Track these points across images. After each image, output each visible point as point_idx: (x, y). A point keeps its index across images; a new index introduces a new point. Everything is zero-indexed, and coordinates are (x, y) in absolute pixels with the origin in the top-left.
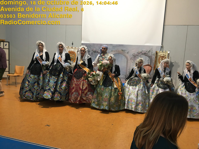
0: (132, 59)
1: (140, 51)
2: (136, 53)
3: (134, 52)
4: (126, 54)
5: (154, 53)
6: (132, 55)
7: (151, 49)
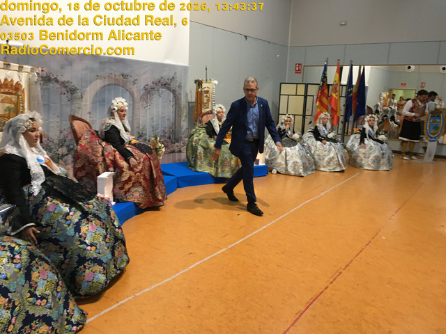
0: (144, 99)
1: (157, 77)
2: (150, 84)
3: (146, 80)
4: (131, 86)
5: (180, 83)
6: (142, 87)
7: (175, 73)
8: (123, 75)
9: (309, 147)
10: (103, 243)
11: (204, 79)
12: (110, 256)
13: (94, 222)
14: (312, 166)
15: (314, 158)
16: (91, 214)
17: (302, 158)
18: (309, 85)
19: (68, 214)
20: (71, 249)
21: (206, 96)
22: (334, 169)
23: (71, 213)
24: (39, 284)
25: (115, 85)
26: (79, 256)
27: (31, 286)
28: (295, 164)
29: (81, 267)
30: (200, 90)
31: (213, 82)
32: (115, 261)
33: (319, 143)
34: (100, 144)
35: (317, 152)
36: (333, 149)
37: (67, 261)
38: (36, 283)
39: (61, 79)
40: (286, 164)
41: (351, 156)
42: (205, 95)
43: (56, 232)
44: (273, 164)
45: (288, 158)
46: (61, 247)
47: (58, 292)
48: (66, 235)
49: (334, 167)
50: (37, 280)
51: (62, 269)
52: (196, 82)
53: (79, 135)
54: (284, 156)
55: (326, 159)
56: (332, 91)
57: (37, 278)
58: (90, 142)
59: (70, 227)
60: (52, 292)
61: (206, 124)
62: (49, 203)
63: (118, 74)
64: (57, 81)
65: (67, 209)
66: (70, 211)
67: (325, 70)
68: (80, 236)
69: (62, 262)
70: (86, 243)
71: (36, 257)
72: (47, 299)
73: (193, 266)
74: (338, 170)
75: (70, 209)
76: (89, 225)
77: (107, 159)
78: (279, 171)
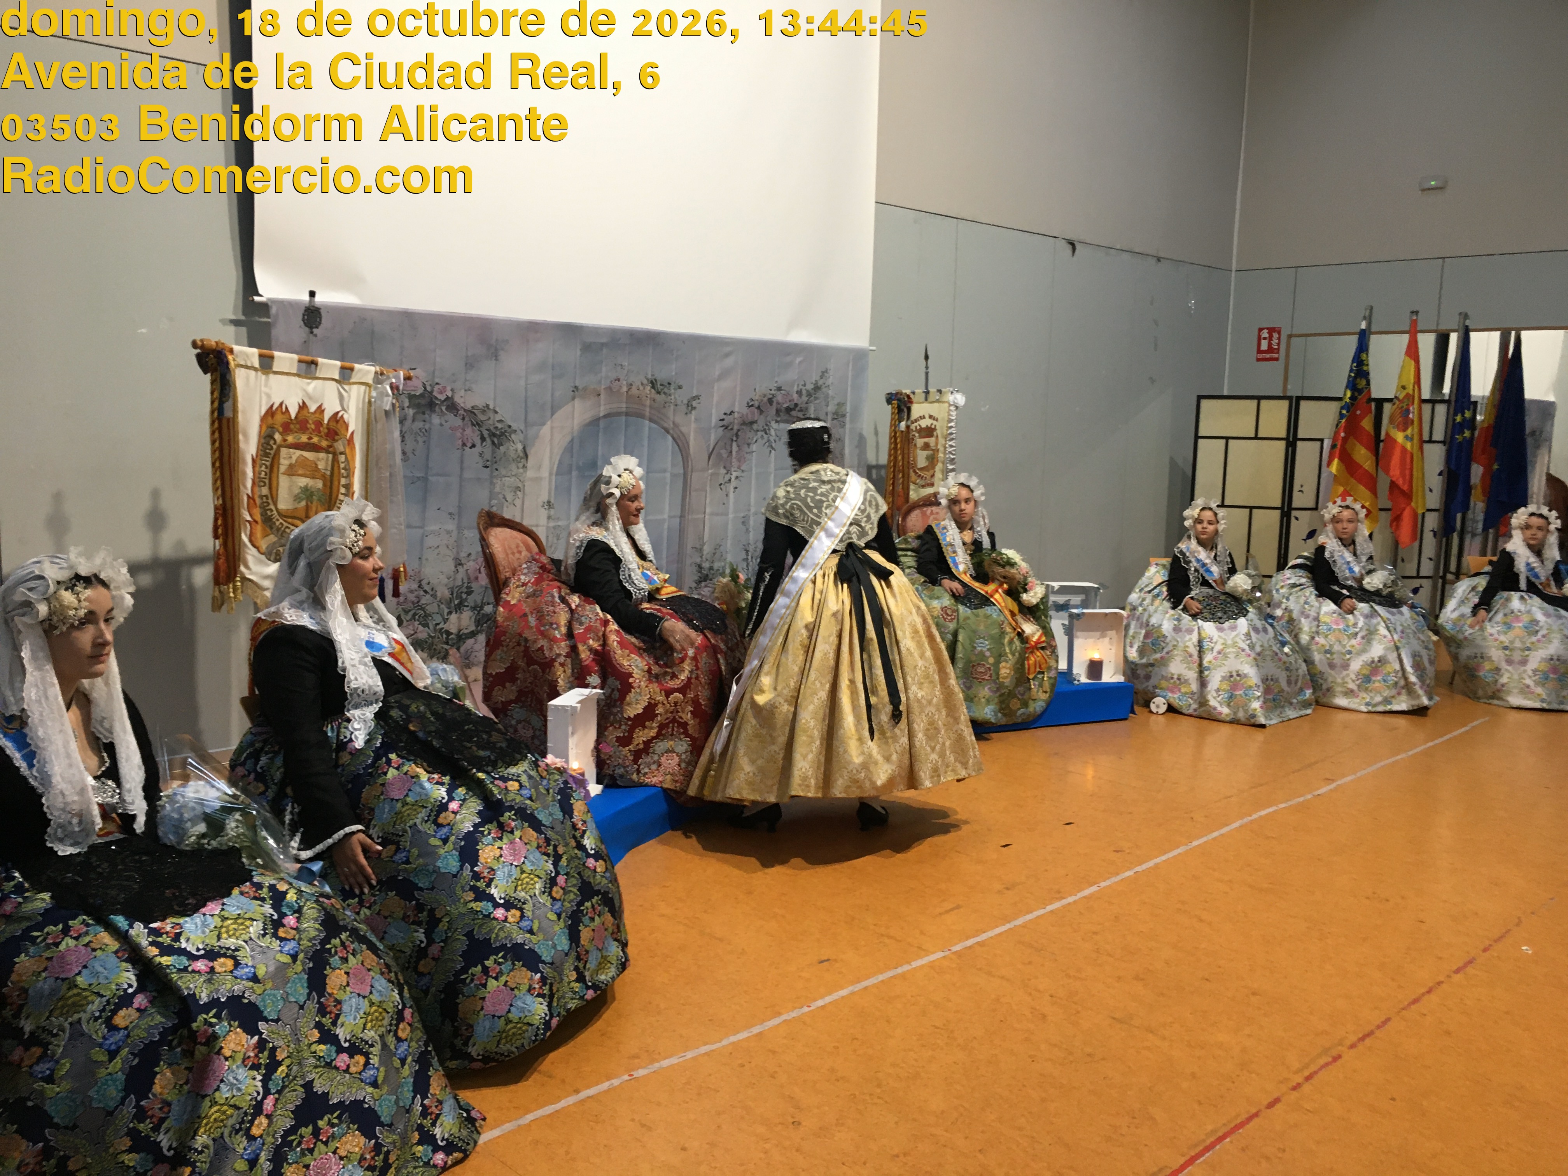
0: (720, 458)
3: (726, 396)
4: (680, 419)
5: (840, 405)
6: (714, 420)
7: (824, 374)
8: (653, 384)
9: (1291, 621)
10: (544, 899)
11: (920, 391)
12: (564, 943)
13: (517, 833)
14: (1301, 690)
15: (1308, 662)
16: (510, 808)
17: (1259, 659)
18: (1303, 403)
19: (443, 807)
20: (447, 914)
21: (926, 446)
22: (1387, 701)
23: (453, 806)
24: (345, 1008)
25: (627, 414)
26: (469, 935)
27: (322, 1010)
28: (1234, 680)
29: (473, 970)
30: (903, 425)
31: (951, 398)
32: (578, 958)
33: (1329, 606)
34: (563, 600)
35: (1320, 640)
36: (1383, 631)
37: (434, 950)
38: (339, 1002)
39: (464, 400)
40: (1203, 683)
41: (1455, 657)
42: (920, 442)
43: (408, 862)
44: (1153, 681)
45: (1208, 658)
46: (420, 907)
47: (399, 1040)
48: (437, 871)
49: (1386, 693)
50: (340, 995)
51: (421, 975)
52: (890, 398)
53: (505, 573)
54: (1194, 651)
55: (1356, 665)
56: (1391, 420)
57: (343, 988)
58: (534, 595)
59: (450, 845)
60: (381, 1037)
61: (918, 537)
62: (392, 773)
63: (638, 380)
64: (452, 406)
65: (441, 792)
66: (451, 799)
67: (1363, 347)
68: (477, 876)
69: (421, 953)
70: (491, 898)
71: (345, 928)
72: (367, 1055)
73: (828, 999)
74: (1403, 707)
75: (449, 792)
76: (504, 843)
77: (581, 648)
78: (1176, 703)
